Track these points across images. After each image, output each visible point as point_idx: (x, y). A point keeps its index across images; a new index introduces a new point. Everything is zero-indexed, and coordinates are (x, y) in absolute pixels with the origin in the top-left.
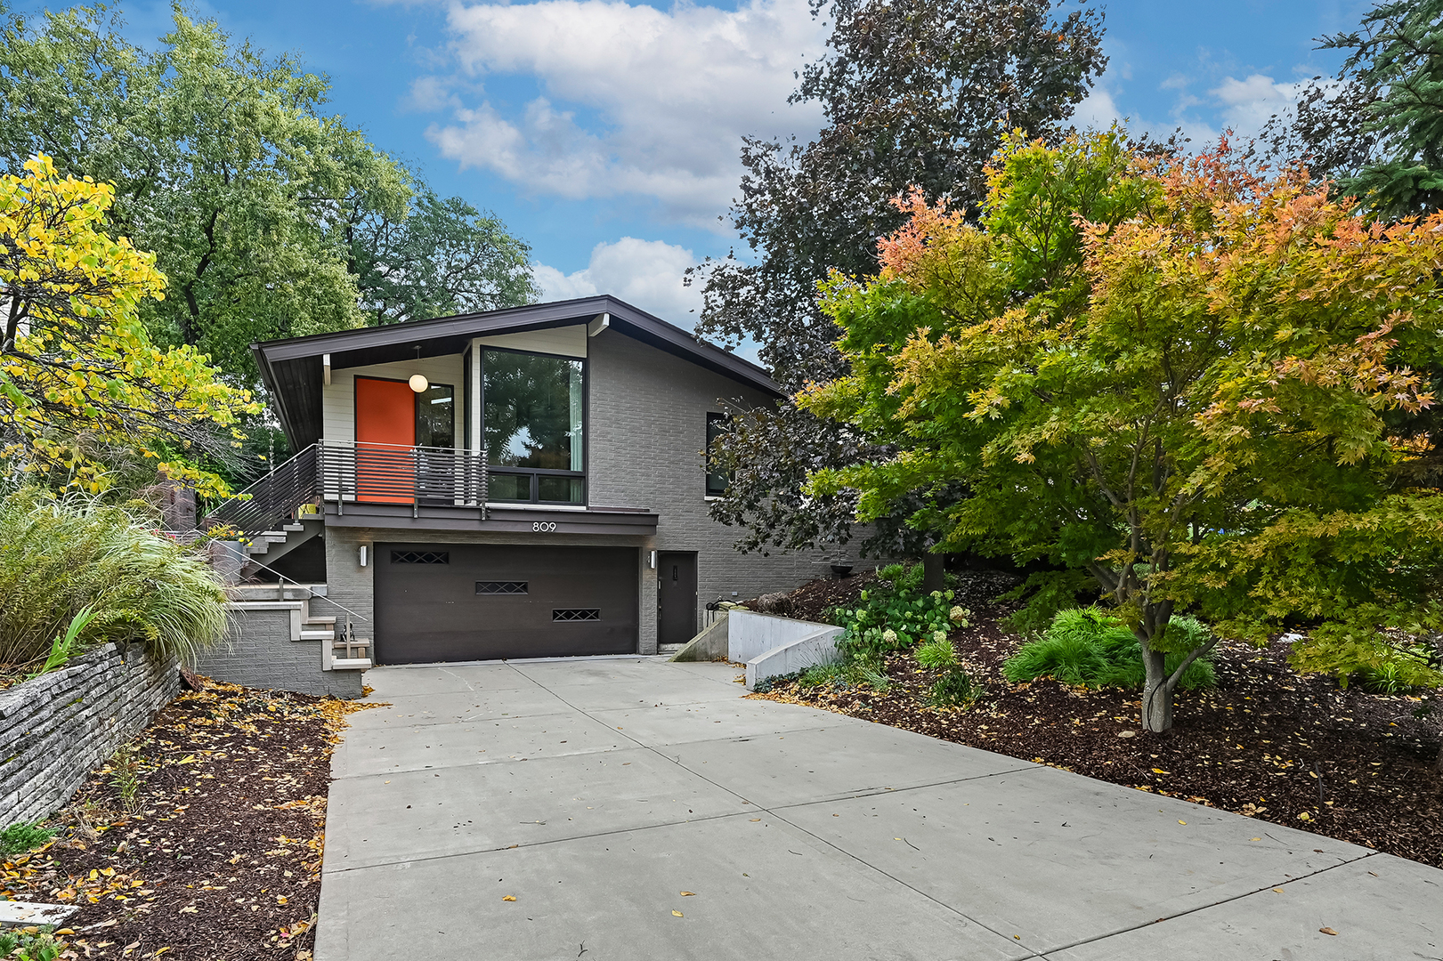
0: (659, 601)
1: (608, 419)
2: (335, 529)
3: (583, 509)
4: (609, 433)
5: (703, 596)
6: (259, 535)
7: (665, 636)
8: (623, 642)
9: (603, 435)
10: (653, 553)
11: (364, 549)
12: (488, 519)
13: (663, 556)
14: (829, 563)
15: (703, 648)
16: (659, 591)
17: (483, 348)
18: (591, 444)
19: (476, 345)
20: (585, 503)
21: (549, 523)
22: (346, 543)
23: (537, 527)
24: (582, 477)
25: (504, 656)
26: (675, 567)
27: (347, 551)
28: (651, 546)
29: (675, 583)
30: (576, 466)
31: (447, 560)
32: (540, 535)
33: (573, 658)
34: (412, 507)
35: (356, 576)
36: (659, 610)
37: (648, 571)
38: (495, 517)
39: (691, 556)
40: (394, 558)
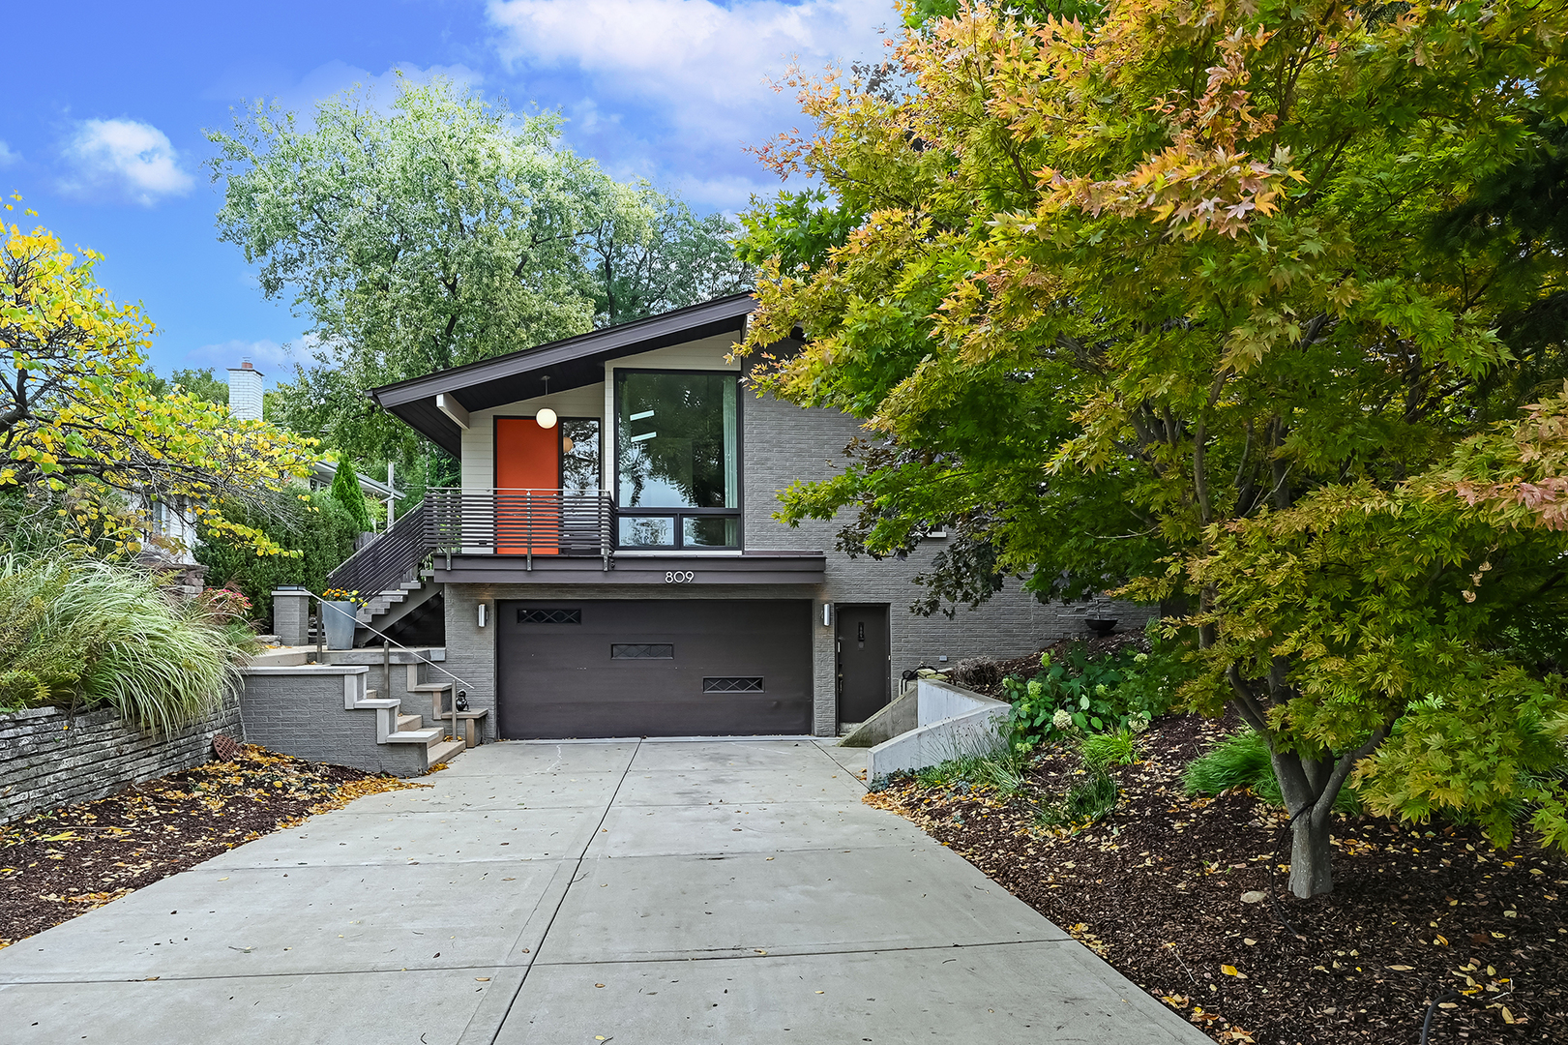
0: (839, 667)
1: (767, 442)
2: (455, 586)
3: (738, 553)
4: (767, 459)
5: (898, 662)
6: (377, 595)
7: (845, 713)
8: (795, 719)
9: (762, 462)
10: (826, 606)
11: (482, 607)
12: (612, 569)
13: (842, 611)
14: (1084, 616)
15: (882, 729)
16: (838, 656)
17: (616, 371)
18: (746, 474)
19: (609, 367)
20: (740, 547)
21: (685, 572)
22: (466, 601)
23: (670, 578)
24: (737, 515)
25: (643, 734)
26: (861, 624)
27: (467, 610)
28: (825, 597)
29: (861, 645)
30: (731, 502)
31: (579, 619)
32: (674, 586)
33: (730, 738)
34: (524, 558)
35: (476, 638)
36: (839, 680)
37: (823, 630)
38: (619, 566)
39: (881, 610)
40: (520, 617)
